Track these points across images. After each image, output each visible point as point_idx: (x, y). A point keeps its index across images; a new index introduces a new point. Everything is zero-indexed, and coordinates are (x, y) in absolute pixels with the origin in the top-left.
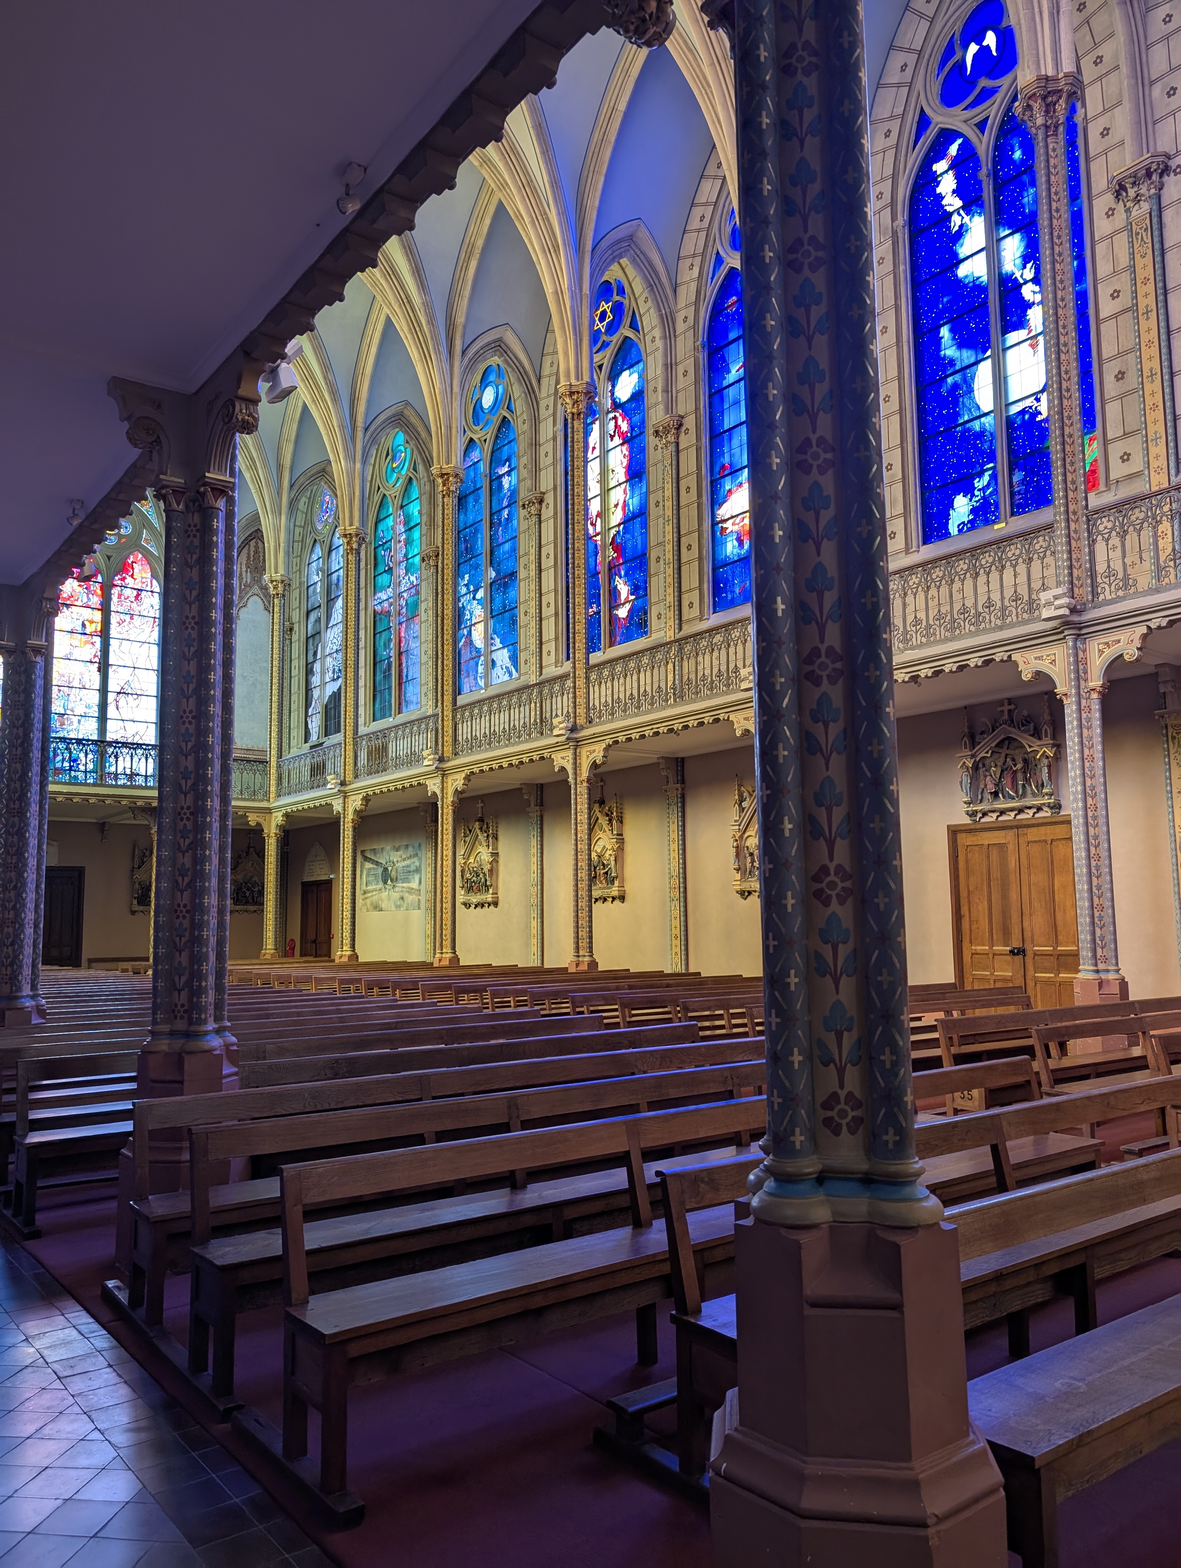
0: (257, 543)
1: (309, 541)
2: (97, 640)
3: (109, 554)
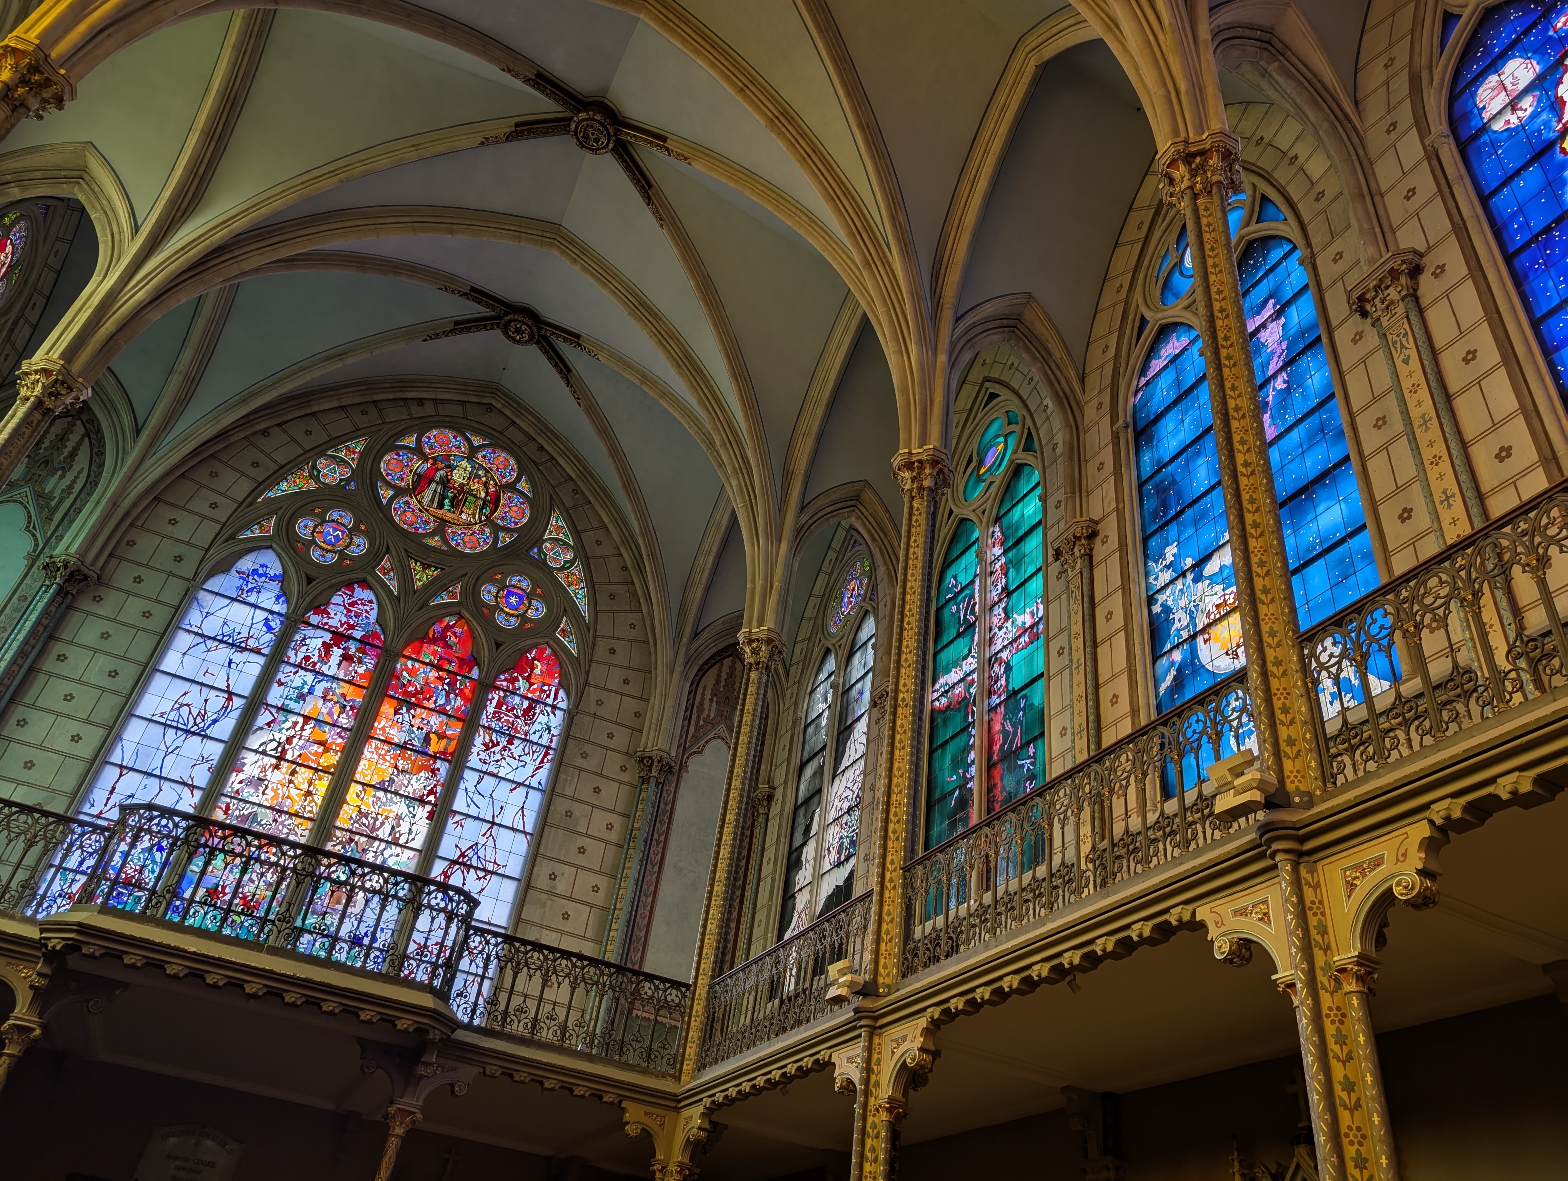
0: (734, 663)
1: (817, 652)
2: (443, 767)
3: (500, 639)
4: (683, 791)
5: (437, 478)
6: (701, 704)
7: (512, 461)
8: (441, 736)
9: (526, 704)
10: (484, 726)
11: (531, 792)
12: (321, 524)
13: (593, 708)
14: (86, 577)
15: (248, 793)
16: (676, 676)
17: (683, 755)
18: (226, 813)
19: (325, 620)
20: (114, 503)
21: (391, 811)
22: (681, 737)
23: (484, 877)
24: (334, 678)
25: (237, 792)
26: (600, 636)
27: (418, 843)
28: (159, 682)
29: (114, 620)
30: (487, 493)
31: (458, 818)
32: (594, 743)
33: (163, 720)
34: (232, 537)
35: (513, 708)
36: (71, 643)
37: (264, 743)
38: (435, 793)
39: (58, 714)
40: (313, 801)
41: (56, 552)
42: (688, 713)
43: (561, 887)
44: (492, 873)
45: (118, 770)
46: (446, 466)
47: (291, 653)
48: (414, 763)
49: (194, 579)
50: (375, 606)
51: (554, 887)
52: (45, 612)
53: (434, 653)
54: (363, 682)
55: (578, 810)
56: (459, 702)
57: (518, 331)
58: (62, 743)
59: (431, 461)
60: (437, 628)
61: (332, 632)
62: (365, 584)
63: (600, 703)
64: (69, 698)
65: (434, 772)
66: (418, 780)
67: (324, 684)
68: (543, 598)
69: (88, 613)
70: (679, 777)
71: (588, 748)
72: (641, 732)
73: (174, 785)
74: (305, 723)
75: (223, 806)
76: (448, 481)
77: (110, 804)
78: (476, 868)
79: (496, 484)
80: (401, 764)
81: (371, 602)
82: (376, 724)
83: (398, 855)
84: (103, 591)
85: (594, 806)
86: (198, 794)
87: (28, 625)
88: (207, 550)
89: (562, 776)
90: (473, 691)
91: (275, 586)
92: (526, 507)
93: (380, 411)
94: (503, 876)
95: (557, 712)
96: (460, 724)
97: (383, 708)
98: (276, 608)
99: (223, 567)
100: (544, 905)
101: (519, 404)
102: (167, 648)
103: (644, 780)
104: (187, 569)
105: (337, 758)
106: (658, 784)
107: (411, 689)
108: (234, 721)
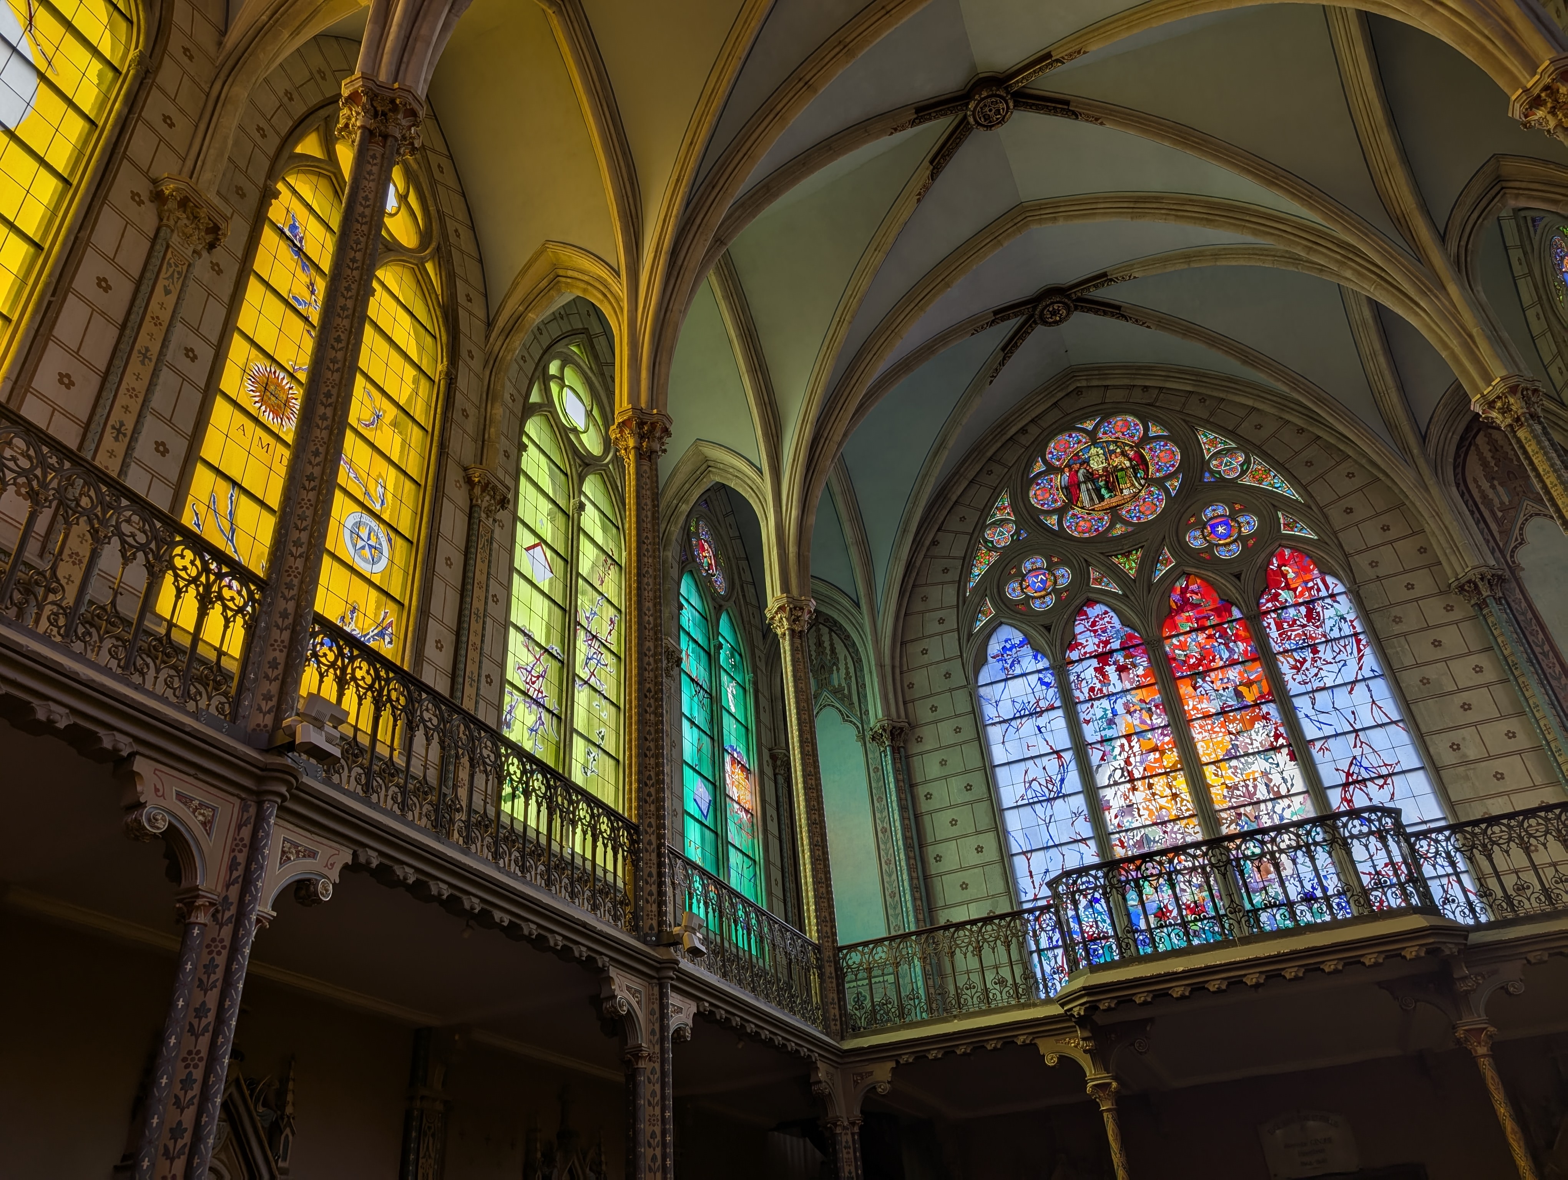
2: (1271, 709)
3: (1236, 570)
4: (1533, 591)
5: (1082, 479)
6: (1484, 496)
7: (1130, 418)
8: (1249, 684)
9: (1303, 610)
10: (1279, 653)
11: (1371, 683)
12: (1023, 580)
13: (1371, 573)
14: (901, 729)
15: (1127, 822)
16: (1435, 491)
17: (1504, 557)
18: (1123, 847)
19: (1083, 651)
20: (881, 666)
21: (1254, 772)
22: (1487, 542)
23: (1385, 783)
24: (1125, 691)
25: (1119, 825)
26: (1327, 505)
27: (1299, 785)
28: (1002, 775)
29: (941, 748)
30: (1130, 460)
31: (1318, 745)
32: (1398, 604)
33: (1026, 802)
34: (970, 635)
35: (1294, 621)
36: (926, 782)
37: (1110, 776)
38: (1281, 735)
39: (956, 838)
40: (1183, 800)
41: (872, 725)
42: (1477, 515)
43: (1472, 751)
44: (1390, 775)
45: (1023, 857)
46: (1081, 465)
47: (1077, 693)
48: (1242, 720)
49: (968, 683)
50: (1112, 614)
51: (1465, 755)
52: (896, 771)
53: (1189, 619)
54: (1149, 680)
55: (1431, 672)
56: (1241, 646)
57: (1054, 313)
58: (973, 858)
59: (1067, 470)
60: (1175, 597)
61: (1095, 657)
62: (1091, 602)
63: (1374, 564)
64: (954, 823)
65: (1266, 717)
66: (1257, 733)
67: (1120, 702)
68: (1245, 510)
69: (922, 754)
70: (1518, 581)
71: (1396, 611)
72: (1440, 563)
73: (1070, 846)
74: (1129, 742)
75: (1117, 843)
76: (1092, 474)
77: (1037, 886)
78: (1371, 779)
79: (1131, 447)
80: (1232, 727)
81: (1106, 613)
82: (1186, 708)
83: (1289, 806)
84: (919, 732)
85: (1445, 660)
86: (1091, 843)
87: (892, 786)
88: (961, 656)
89: (1389, 651)
90: (1246, 629)
91: (1027, 650)
92: (1170, 446)
93: (999, 462)
94: (1403, 772)
95: (1338, 598)
96: (1258, 663)
97: (1182, 691)
98: (1040, 666)
99: (981, 660)
100: (1467, 778)
101: (1099, 369)
102: (988, 746)
103: (1481, 605)
104: (958, 679)
105: (1175, 754)
106: (1498, 601)
107: (1192, 661)
108: (1076, 772)
